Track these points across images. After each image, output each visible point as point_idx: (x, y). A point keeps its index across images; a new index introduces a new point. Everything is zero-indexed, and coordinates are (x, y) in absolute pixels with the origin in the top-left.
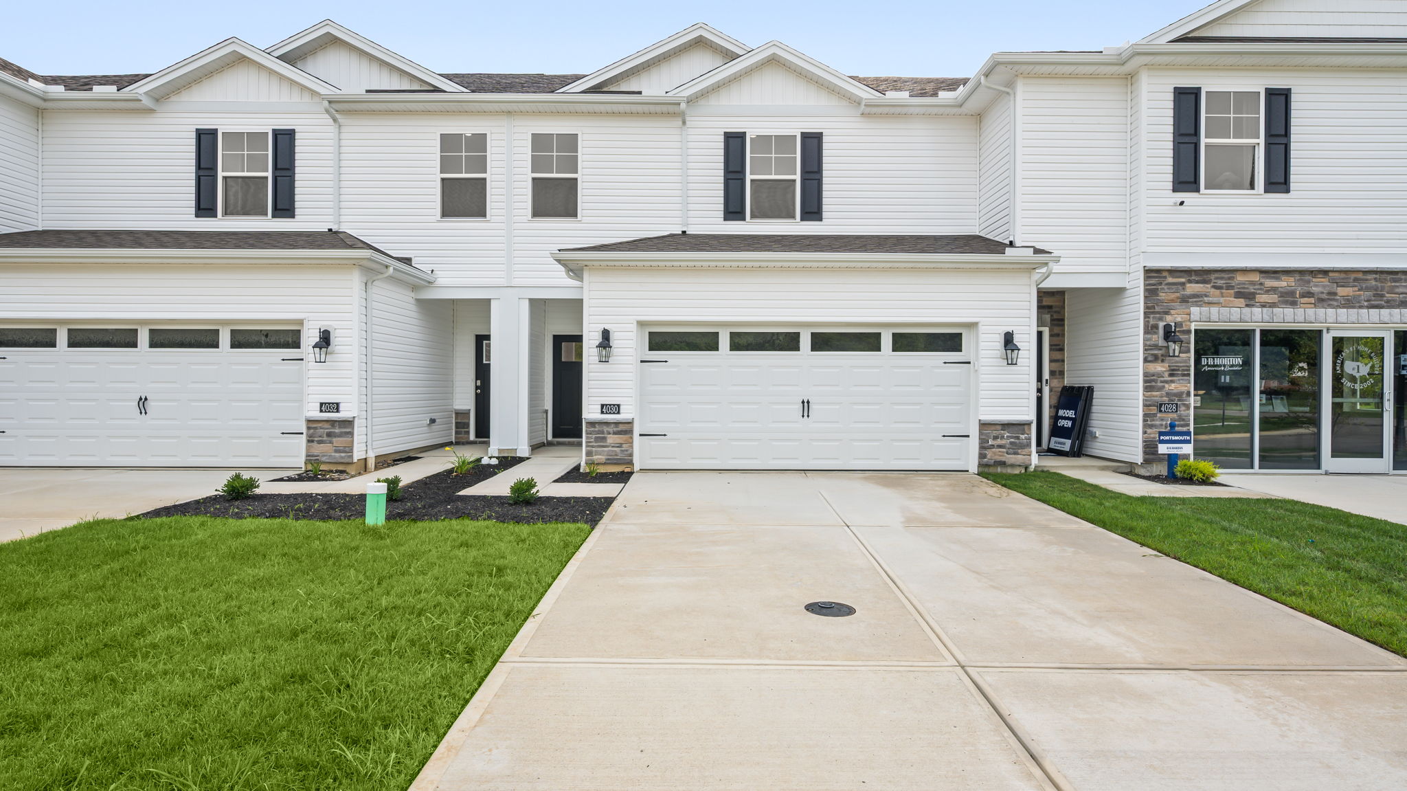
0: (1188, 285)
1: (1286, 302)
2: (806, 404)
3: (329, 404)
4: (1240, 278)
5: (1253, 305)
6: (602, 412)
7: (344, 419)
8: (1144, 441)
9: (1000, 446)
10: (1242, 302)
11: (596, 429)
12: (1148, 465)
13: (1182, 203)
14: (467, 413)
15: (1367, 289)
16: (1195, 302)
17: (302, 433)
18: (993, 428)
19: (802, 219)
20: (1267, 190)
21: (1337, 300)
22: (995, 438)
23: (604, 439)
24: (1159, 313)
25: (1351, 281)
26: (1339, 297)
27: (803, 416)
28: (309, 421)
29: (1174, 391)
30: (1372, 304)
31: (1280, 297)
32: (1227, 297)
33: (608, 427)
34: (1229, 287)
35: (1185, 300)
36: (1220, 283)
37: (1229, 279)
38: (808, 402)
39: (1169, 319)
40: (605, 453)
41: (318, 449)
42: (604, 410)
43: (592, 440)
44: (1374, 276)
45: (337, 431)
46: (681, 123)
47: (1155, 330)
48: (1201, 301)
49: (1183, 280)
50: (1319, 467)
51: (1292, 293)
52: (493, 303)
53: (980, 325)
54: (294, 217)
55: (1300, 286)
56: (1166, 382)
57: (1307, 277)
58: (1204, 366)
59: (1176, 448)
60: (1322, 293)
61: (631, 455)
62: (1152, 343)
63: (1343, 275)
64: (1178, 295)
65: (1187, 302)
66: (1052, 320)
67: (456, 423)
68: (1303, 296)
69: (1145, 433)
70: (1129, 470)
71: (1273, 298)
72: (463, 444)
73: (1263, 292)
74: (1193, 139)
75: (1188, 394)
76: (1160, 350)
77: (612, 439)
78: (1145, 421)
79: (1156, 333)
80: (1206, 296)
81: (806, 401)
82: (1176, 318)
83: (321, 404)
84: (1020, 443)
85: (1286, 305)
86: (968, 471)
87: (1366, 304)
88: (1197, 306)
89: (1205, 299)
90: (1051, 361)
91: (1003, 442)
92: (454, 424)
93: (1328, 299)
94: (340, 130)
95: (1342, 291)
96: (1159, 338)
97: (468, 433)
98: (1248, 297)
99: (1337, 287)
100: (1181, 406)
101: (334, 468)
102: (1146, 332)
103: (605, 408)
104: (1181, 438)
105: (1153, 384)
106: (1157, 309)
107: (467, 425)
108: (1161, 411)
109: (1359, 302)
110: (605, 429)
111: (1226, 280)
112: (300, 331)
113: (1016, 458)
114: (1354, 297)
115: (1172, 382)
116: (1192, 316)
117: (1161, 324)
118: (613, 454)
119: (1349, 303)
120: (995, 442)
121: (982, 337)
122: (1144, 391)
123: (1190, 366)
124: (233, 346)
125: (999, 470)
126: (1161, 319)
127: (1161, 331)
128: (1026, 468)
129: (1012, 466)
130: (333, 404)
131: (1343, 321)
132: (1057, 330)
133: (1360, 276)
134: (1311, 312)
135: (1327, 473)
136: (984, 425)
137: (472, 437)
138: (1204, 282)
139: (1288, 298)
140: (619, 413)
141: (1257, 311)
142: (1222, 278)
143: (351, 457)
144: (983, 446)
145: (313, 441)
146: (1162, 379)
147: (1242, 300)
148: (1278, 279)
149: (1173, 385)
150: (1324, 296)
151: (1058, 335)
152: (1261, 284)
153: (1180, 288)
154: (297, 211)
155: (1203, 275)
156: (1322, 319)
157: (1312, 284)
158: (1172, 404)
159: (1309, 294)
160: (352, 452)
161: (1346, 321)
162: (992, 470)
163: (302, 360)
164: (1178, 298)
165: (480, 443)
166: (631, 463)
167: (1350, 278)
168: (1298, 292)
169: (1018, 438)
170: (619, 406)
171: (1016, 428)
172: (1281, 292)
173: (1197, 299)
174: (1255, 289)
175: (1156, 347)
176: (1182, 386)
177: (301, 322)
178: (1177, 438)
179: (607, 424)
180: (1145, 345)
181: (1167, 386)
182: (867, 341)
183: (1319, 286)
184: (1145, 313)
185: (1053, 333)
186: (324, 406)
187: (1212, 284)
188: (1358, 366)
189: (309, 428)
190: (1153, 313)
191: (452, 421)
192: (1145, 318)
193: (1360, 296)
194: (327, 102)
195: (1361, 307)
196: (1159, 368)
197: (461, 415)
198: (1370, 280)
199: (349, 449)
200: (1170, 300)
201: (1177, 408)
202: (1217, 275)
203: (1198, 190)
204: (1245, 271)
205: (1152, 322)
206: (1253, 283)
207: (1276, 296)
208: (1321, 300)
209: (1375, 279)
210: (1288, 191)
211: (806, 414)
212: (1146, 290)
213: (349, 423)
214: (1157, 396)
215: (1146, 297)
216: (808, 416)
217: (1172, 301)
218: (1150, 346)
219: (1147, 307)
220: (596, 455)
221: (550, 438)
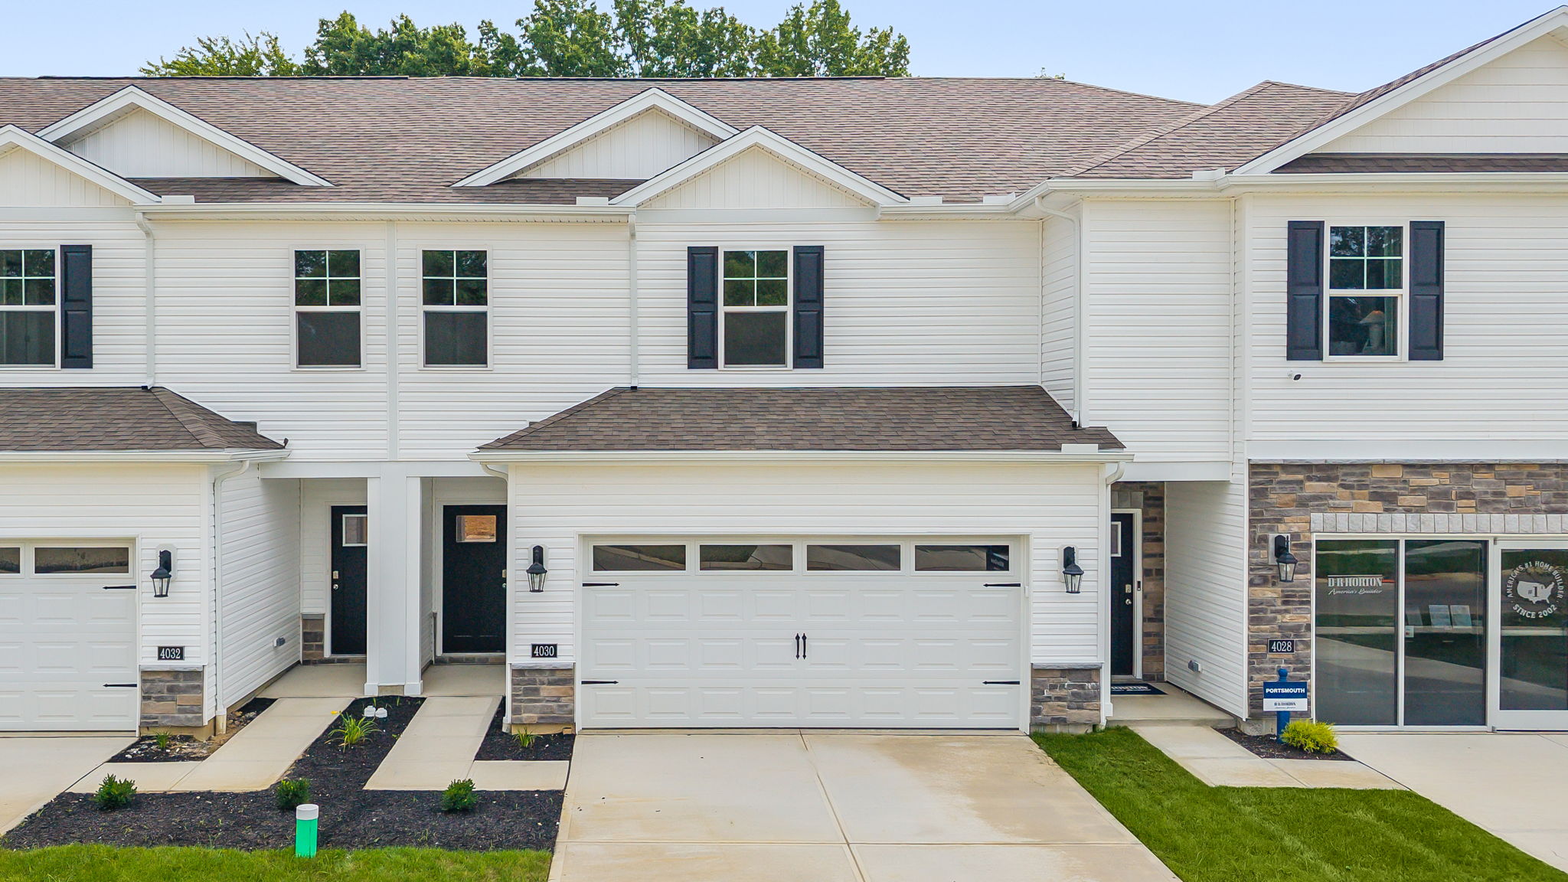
0: (1308, 484)
1: (1438, 506)
2: (801, 640)
3: (170, 648)
4: (1377, 475)
5: (1394, 510)
6: (534, 655)
7: (192, 669)
8: (1250, 691)
9: (1059, 699)
10: (1379, 505)
11: (526, 678)
12: (1255, 722)
13: (1297, 377)
14: (319, 620)
15: (1546, 487)
16: (1317, 506)
17: (135, 686)
18: (1050, 674)
19: (795, 366)
20: (1412, 357)
21: (1505, 503)
22: (1053, 687)
23: (537, 690)
24: (1268, 521)
25: (1525, 476)
26: (1507, 499)
27: (798, 656)
28: (144, 672)
29: (1289, 624)
30: (1552, 507)
31: (1431, 498)
32: (1359, 499)
33: (541, 674)
34: (1362, 486)
35: (1303, 503)
36: (1350, 480)
37: (1362, 475)
38: (804, 638)
39: (1283, 530)
40: (538, 710)
41: (156, 708)
42: (536, 652)
43: (521, 693)
44: (1555, 470)
45: (181, 684)
46: (628, 234)
47: (1263, 544)
48: (1326, 504)
49: (1300, 477)
50: (1484, 723)
51: (1446, 494)
52: (371, 486)
53: (1031, 537)
54: (91, 367)
55: (1456, 484)
56: (1279, 612)
57: (1466, 473)
58: (1332, 588)
59: (1287, 704)
60: (1486, 493)
61: (572, 712)
62: (1260, 560)
63: (1513, 470)
64: (1294, 496)
65: (1306, 506)
66: (1146, 499)
67: (304, 634)
68: (1460, 496)
69: (1250, 679)
70: (1234, 726)
71: (1421, 500)
72: (315, 663)
73: (1407, 493)
74: (1315, 290)
75: (1308, 627)
76: (1270, 569)
77: (546, 691)
78: (1250, 663)
79: (1264, 548)
80: (1331, 498)
81: (801, 636)
82: (1291, 527)
83: (160, 649)
84: (1085, 694)
85: (1438, 509)
86: (1018, 729)
87: (1543, 507)
88: (1320, 511)
89: (1330, 501)
90: (1145, 556)
91: (1063, 693)
92: (301, 635)
93: (1493, 501)
94: (154, 244)
95: (1512, 491)
96: (1268, 554)
97: (322, 647)
98: (1387, 499)
99: (1506, 484)
100: (1298, 643)
101: (178, 733)
102: (1251, 547)
103: (538, 650)
104: (1295, 691)
105: (1261, 615)
106: (1266, 516)
107: (321, 636)
108: (1271, 651)
109: (1534, 505)
110: (538, 677)
111: (1357, 476)
112: (127, 549)
113: (1079, 714)
114: (1528, 498)
115: (1287, 611)
116: (1312, 525)
117: (1272, 536)
118: (549, 711)
119: (1522, 506)
120: (1052, 693)
121: (1034, 553)
122: (1249, 624)
123: (1309, 592)
124: (39, 570)
125: (1058, 729)
126: (1271, 529)
127: (1272, 546)
128: (1094, 726)
129: (1076, 724)
130: (175, 648)
131: (1513, 531)
132: (1152, 513)
133: (1536, 470)
134: (1471, 518)
135: (1494, 731)
136: (1037, 671)
137: (327, 653)
138: (1328, 479)
139: (1441, 501)
140: (555, 656)
141: (1399, 517)
142: (1353, 474)
143: (201, 718)
144: (1037, 698)
145: (149, 698)
146: (1273, 608)
147: (1380, 503)
148: (1428, 475)
149: (1288, 616)
150: (1489, 498)
151: (1154, 519)
152: (1405, 481)
153: (1297, 487)
154: (95, 359)
155: (1326, 471)
156: (1486, 528)
157: (1472, 480)
158: (1287, 641)
159: (1468, 495)
160: (202, 713)
161: (1517, 531)
162: (1048, 730)
163: (134, 587)
164: (1294, 501)
165: (340, 661)
166: (572, 723)
167: (1522, 474)
168: (1454, 492)
169: (1083, 687)
170: (555, 646)
171: (1080, 675)
172: (1432, 493)
173: (1320, 502)
174: (1396, 489)
175: (1265, 566)
176: (1301, 617)
177: (133, 540)
178: (1287, 691)
179: (540, 671)
180: (1250, 563)
181: (1279, 617)
182: (884, 556)
183: (1481, 483)
184: (1250, 520)
185: (1148, 517)
186: (165, 652)
187: (1339, 482)
188: (1536, 588)
189: (144, 681)
190: (1260, 521)
191: (298, 631)
192: (1250, 527)
193: (1535, 496)
194: (141, 215)
195: (1537, 511)
196: (1269, 593)
197: (311, 623)
198: (1550, 475)
199: (198, 709)
200: (1284, 504)
201: (1292, 646)
202: (1345, 470)
203: (1321, 358)
204: (1384, 465)
205: (1259, 533)
206: (1393, 481)
207: (1425, 497)
208: (1485, 502)
209: (1556, 474)
210: (1440, 358)
211: (801, 654)
212: (1251, 491)
213: (197, 674)
214: (1265, 631)
215: (1251, 500)
216: (804, 656)
217: (1286, 504)
218: (1256, 564)
219: (1252, 514)
220: (524, 713)
221: (440, 653)
